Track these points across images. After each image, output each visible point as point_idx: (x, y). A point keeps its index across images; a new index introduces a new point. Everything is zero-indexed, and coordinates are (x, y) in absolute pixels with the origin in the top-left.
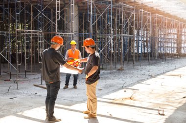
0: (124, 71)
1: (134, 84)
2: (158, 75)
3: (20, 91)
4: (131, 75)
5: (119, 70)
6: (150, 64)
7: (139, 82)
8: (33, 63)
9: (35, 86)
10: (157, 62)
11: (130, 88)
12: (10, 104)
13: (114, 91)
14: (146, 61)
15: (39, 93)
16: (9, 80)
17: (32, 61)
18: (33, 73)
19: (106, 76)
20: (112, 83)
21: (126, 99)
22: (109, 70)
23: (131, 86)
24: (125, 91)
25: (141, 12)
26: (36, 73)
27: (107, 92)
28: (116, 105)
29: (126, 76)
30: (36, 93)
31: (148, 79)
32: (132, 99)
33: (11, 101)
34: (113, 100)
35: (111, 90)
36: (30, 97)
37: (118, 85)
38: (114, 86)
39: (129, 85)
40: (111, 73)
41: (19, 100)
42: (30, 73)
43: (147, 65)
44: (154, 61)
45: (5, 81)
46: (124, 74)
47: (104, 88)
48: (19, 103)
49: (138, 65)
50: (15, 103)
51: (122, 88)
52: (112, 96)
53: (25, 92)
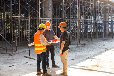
0: (86, 46)
1: (96, 55)
2: (112, 48)
3: (15, 61)
4: (92, 49)
5: (82, 45)
6: (104, 40)
7: (99, 53)
8: (21, 40)
9: (25, 57)
10: (109, 39)
11: (94, 58)
12: (10, 71)
13: (83, 60)
14: (100, 38)
15: (29, 63)
16: (5, 53)
17: (20, 39)
18: (21, 48)
19: (74, 49)
20: (80, 54)
21: (93, 66)
22: (75, 45)
23: (95, 57)
24: (91, 61)
25: (98, 2)
26: (24, 48)
27: (78, 61)
28: (87, 71)
29: (89, 49)
30: (27, 63)
31: (105, 51)
32: (98, 66)
33: (11, 68)
34: (84, 67)
35: (80, 60)
36: (23, 65)
37: (85, 56)
38: (82, 57)
39: (93, 56)
40: (77, 47)
41: (16, 68)
42: (19, 48)
43: (101, 41)
44: (106, 38)
45: (2, 53)
46: (87, 48)
47: (75, 58)
48: (17, 70)
49: (96, 41)
50: (14, 70)
51: (89, 58)
52: (83, 64)
53: (19, 61)
